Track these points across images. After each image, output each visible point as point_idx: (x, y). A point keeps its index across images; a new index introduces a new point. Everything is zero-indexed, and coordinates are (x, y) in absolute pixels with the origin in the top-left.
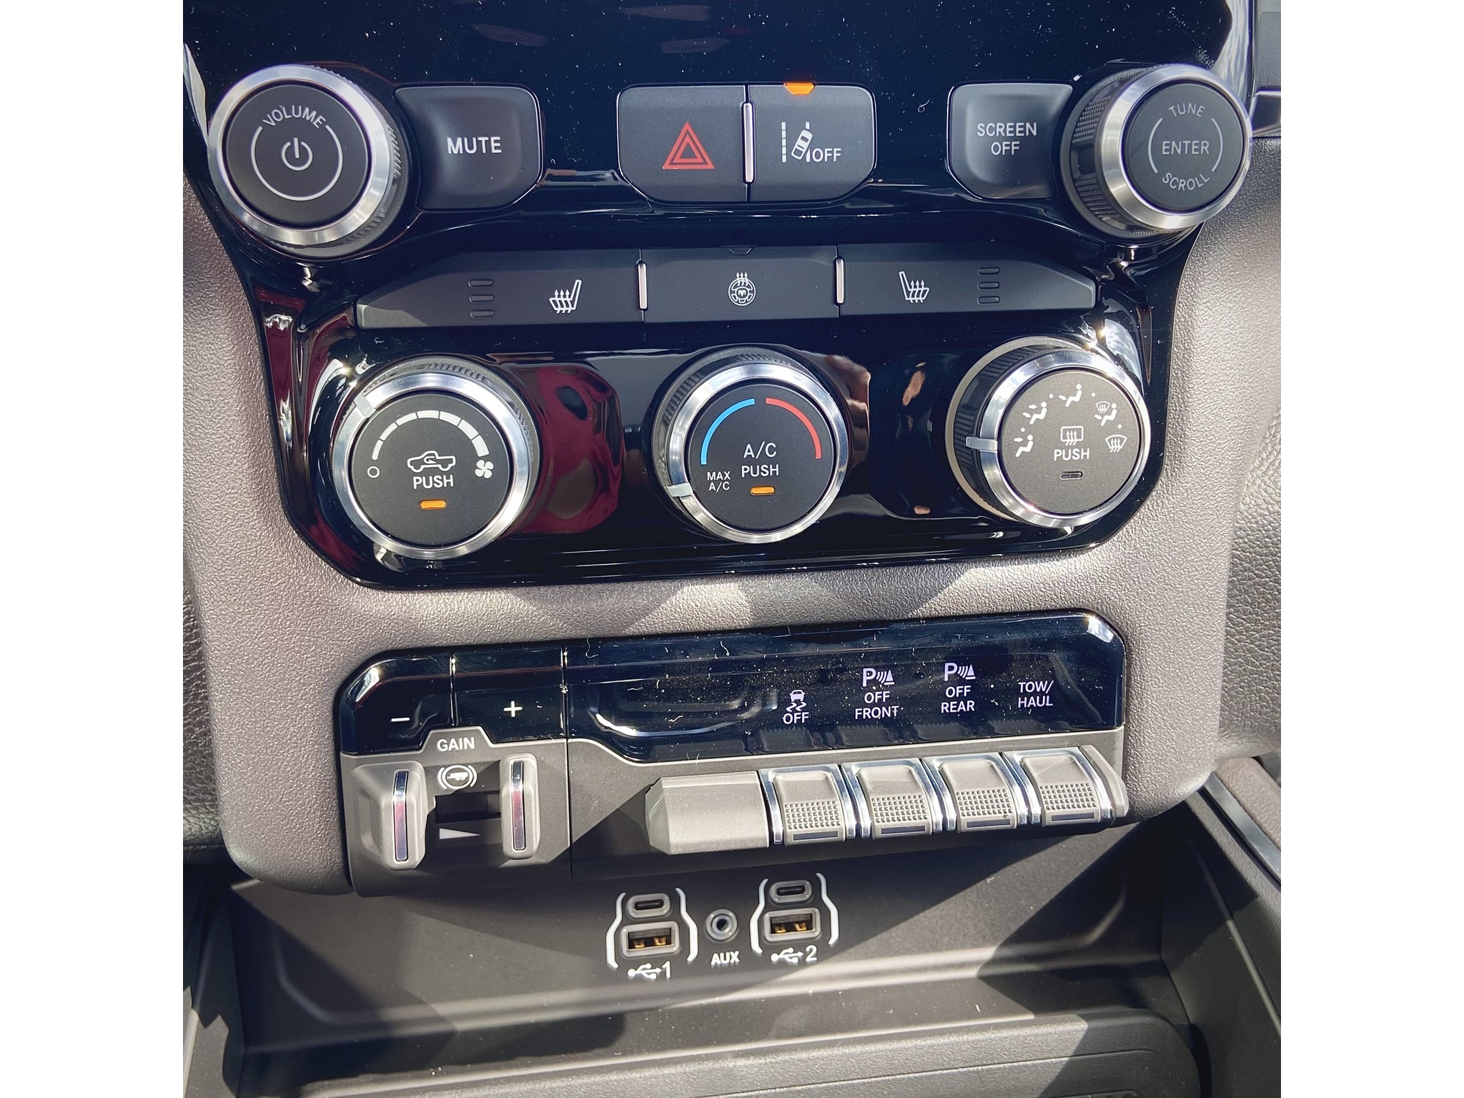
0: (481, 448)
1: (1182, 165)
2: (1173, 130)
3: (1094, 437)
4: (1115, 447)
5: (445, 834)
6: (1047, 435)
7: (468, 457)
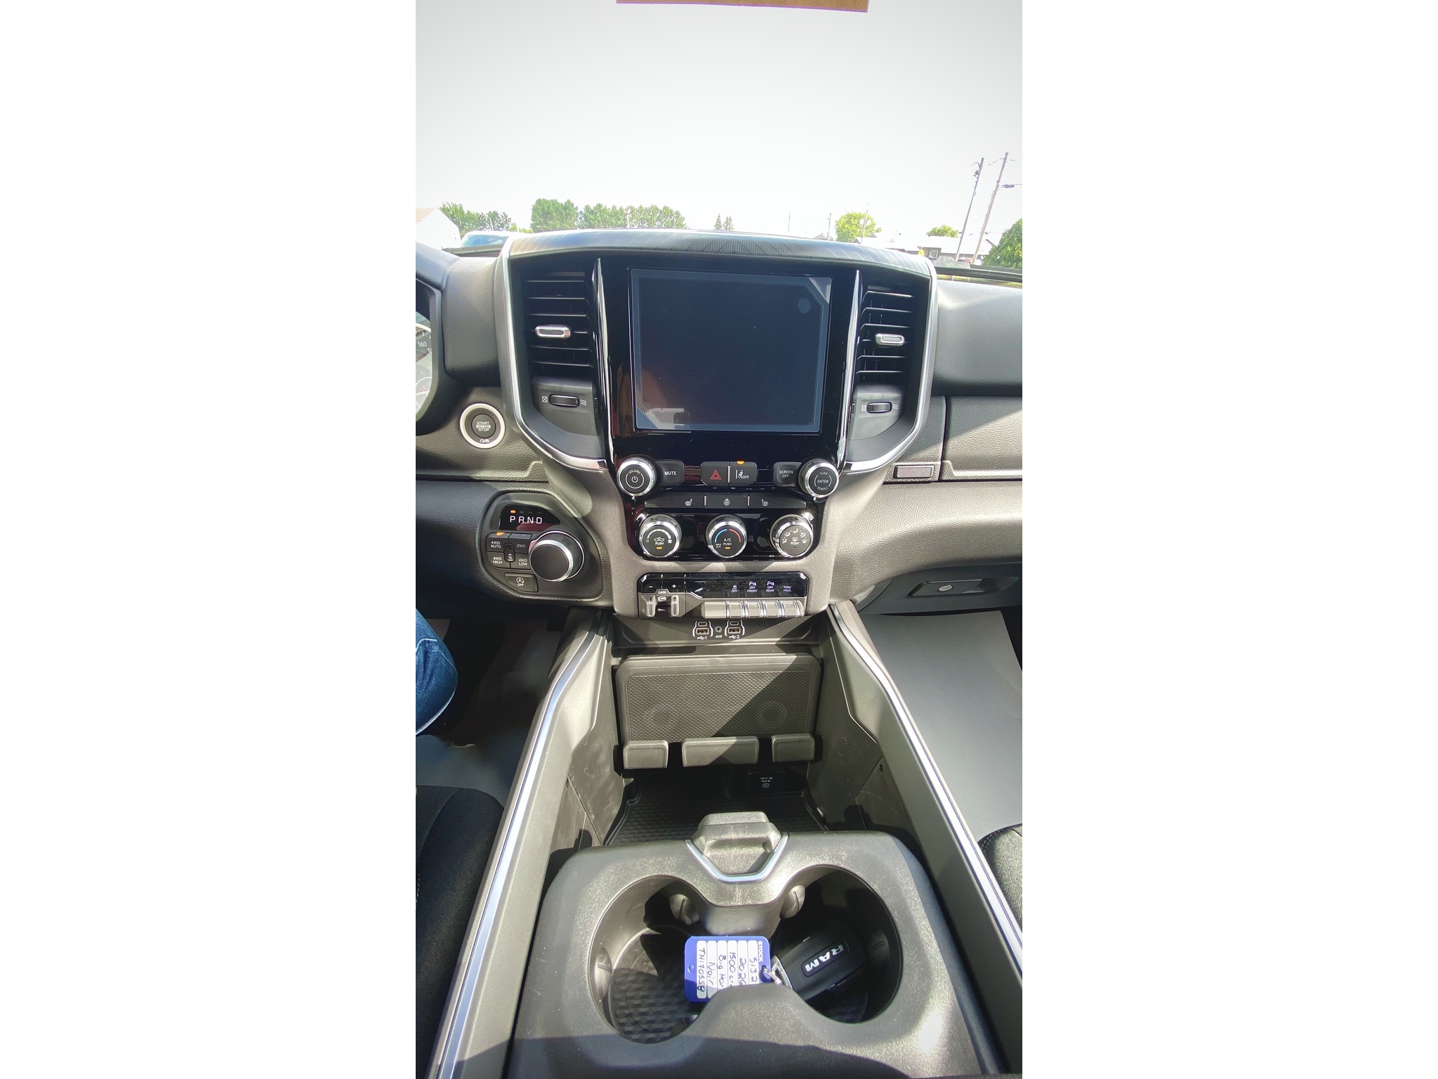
0: (669, 537)
1: (822, 485)
2: (820, 478)
3: (800, 540)
4: (804, 542)
5: (659, 610)
6: (790, 539)
7: (667, 539)
